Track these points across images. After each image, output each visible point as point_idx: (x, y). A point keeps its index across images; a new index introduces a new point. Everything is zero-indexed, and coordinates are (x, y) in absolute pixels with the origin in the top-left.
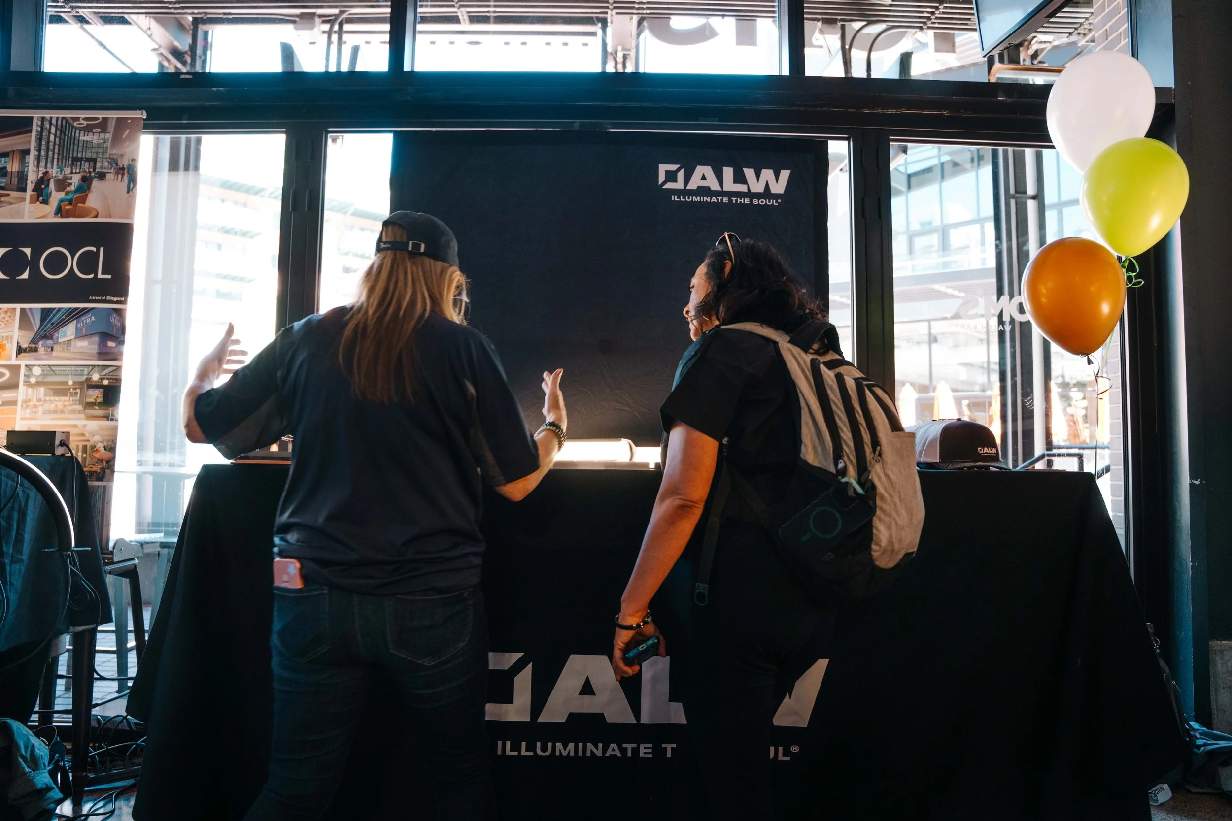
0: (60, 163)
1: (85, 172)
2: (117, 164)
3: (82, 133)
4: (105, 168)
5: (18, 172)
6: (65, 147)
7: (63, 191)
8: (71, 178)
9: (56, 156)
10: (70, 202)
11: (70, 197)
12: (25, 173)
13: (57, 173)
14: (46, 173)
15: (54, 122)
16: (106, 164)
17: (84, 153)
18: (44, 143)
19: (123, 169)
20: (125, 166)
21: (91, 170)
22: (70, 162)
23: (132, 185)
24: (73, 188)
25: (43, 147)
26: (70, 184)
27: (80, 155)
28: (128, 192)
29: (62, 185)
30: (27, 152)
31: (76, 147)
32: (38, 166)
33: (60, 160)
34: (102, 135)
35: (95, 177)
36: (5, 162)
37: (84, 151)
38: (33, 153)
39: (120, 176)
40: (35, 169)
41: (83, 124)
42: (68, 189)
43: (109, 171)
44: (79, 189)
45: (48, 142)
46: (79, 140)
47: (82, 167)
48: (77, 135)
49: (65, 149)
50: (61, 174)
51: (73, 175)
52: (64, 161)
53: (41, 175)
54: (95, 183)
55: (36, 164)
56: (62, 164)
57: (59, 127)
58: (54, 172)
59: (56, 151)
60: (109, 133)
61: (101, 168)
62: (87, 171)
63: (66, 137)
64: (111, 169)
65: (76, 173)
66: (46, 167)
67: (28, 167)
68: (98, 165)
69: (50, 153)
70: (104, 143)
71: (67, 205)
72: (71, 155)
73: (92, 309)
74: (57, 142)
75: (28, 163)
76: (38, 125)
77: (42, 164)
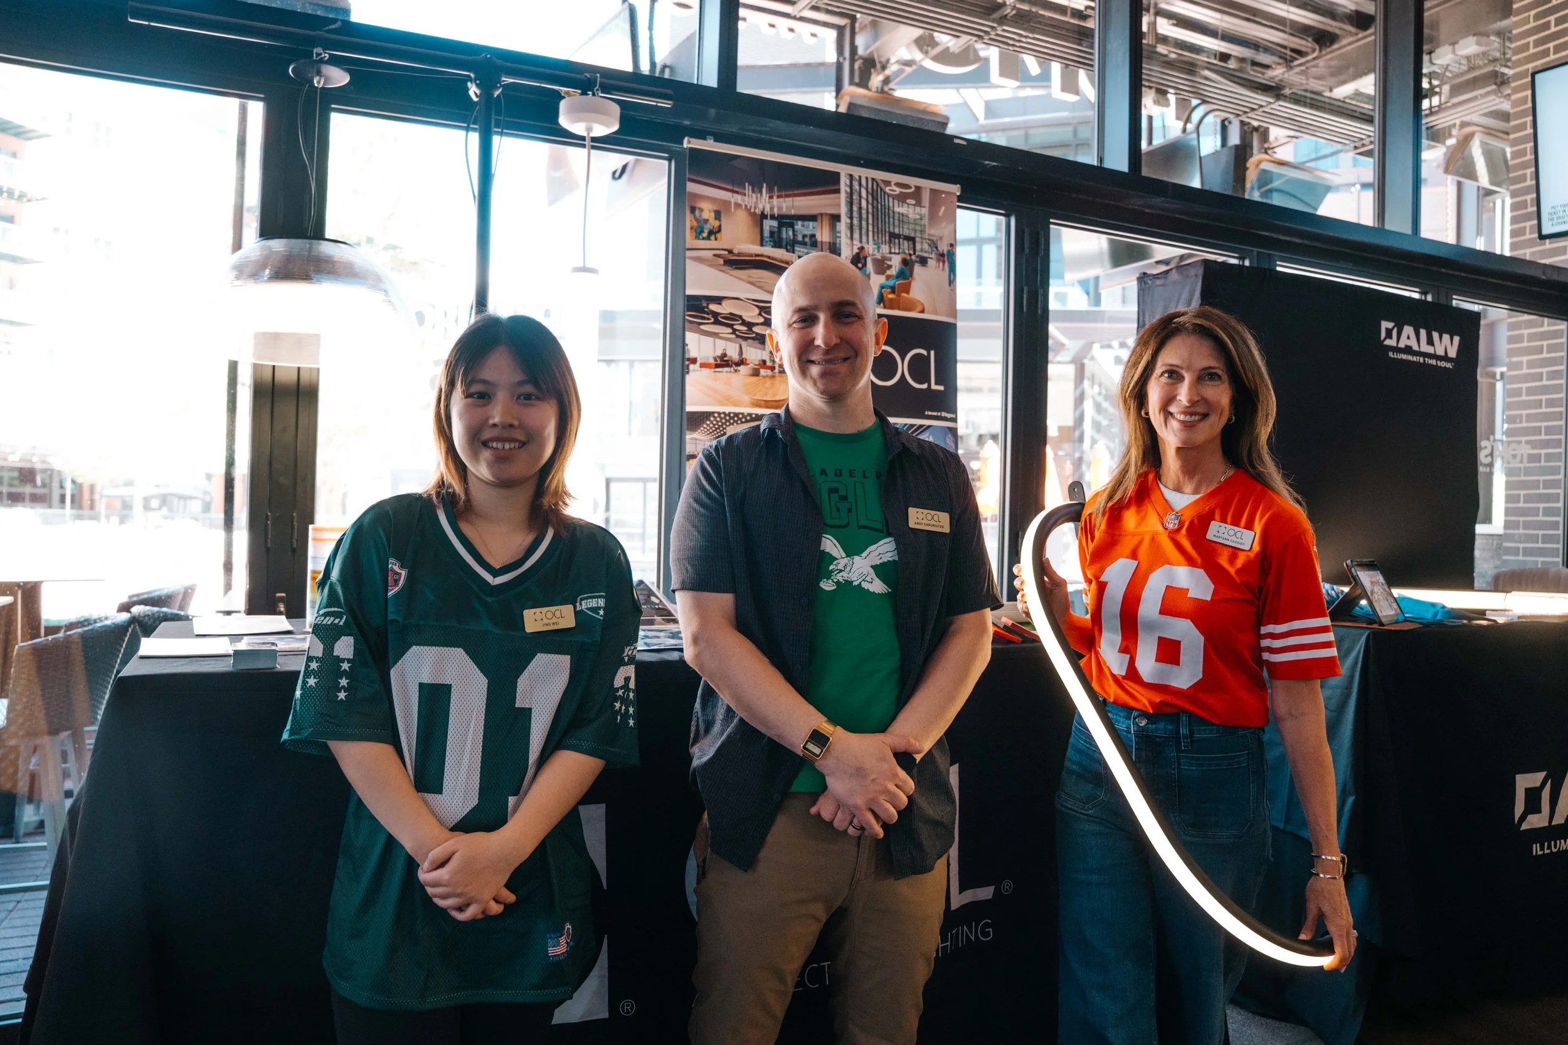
0: (876, 238)
1: (905, 253)
2: (936, 248)
3: (896, 202)
4: (926, 252)
5: (830, 243)
6: (880, 217)
7: (883, 274)
8: (890, 260)
9: (870, 228)
10: (893, 290)
11: (891, 283)
12: (838, 246)
13: (874, 251)
14: (862, 249)
15: (864, 182)
16: (926, 246)
17: (901, 229)
18: (855, 208)
19: (942, 255)
20: (945, 252)
21: (911, 252)
22: (887, 238)
23: (952, 277)
24: (893, 271)
25: (855, 214)
26: (890, 267)
27: (897, 231)
28: (950, 285)
29: (882, 266)
30: (836, 218)
31: (891, 220)
32: (852, 238)
33: (876, 234)
34: (918, 209)
35: (917, 262)
36: (814, 228)
37: (901, 225)
38: (845, 220)
39: (941, 264)
40: (849, 241)
41: (895, 191)
42: (888, 272)
43: (930, 256)
44: (901, 275)
45: (860, 208)
46: (894, 212)
47: (901, 247)
48: (891, 204)
49: (880, 220)
50: (879, 252)
51: (892, 256)
52: (880, 236)
53: (856, 250)
54: (918, 269)
55: (849, 235)
56: (878, 239)
57: (870, 190)
58: (870, 248)
59: (870, 221)
60: (924, 207)
61: (922, 250)
62: (907, 252)
63: (879, 205)
64: (931, 253)
65: (895, 253)
66: (861, 241)
67: (840, 237)
68: (918, 247)
69: (864, 223)
70: (921, 219)
71: (890, 293)
72: (887, 230)
73: (929, 427)
74: (870, 210)
75: (840, 232)
76: (846, 185)
77: (856, 235)
